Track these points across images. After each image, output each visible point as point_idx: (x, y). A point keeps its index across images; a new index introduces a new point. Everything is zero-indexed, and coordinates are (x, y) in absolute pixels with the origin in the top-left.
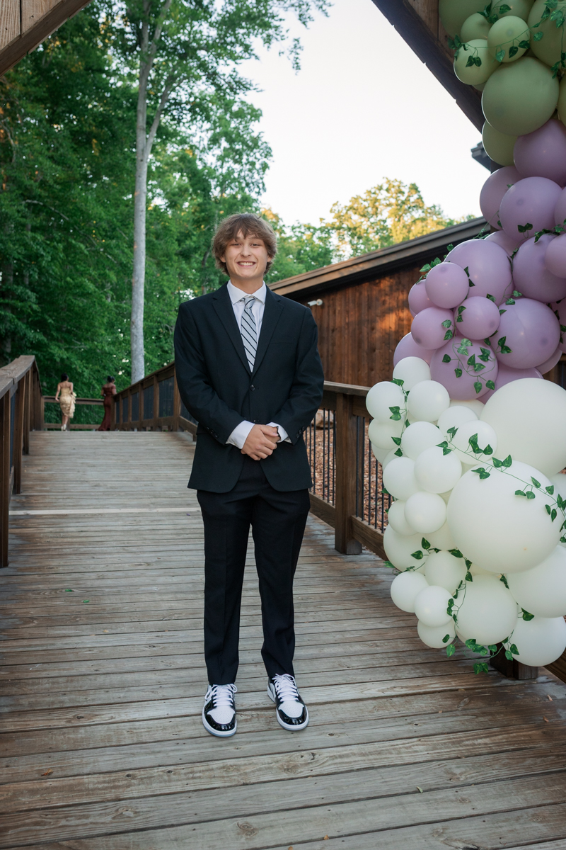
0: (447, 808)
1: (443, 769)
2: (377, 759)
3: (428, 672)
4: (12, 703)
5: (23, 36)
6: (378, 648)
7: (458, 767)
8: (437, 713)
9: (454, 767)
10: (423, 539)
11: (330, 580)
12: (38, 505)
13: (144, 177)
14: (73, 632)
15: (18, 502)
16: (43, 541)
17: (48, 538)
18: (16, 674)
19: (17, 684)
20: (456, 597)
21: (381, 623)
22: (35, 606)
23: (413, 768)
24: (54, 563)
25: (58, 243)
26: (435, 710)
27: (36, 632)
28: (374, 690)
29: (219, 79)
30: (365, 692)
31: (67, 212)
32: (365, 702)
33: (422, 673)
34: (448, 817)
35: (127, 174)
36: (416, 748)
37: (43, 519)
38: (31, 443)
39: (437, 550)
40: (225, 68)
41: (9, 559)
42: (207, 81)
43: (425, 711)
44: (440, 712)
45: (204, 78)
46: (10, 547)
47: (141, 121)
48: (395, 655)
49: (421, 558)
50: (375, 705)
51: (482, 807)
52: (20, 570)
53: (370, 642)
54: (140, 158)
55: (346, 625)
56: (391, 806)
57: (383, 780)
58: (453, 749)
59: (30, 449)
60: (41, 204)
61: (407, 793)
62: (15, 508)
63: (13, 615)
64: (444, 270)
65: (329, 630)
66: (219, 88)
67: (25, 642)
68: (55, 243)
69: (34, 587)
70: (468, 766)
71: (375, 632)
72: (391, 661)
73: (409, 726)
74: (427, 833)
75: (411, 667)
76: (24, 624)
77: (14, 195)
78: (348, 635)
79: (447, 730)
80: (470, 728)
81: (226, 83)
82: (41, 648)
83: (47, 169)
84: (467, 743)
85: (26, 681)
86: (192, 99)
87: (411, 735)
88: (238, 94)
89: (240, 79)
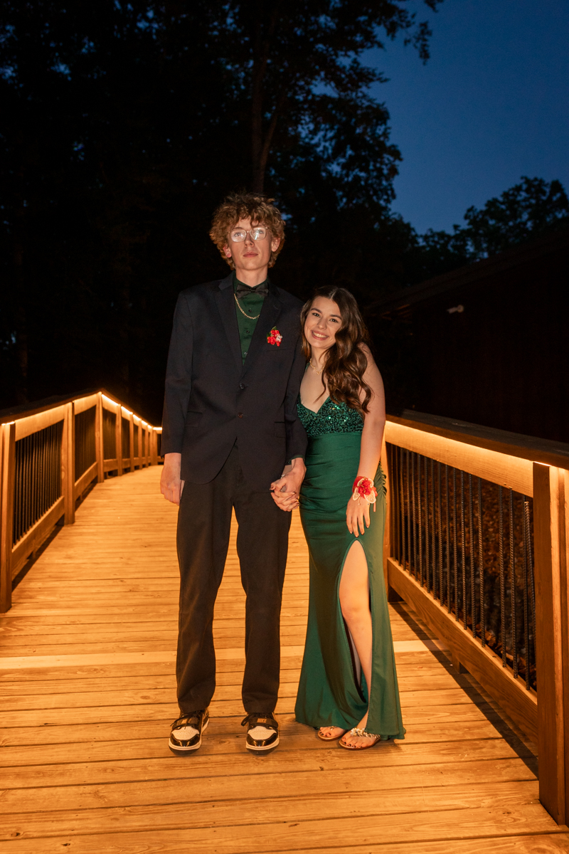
29: (339, 73)
42: (326, 77)
81: (347, 76)
86: (310, 97)
88: (360, 87)
89: (362, 69)
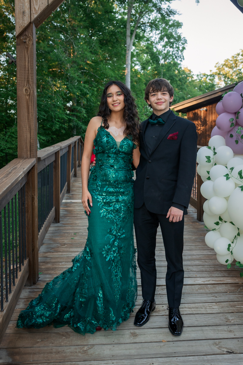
0: (222, 334)
1: (224, 317)
2: (195, 310)
3: (226, 274)
4: (51, 277)
5: (49, 6)
6: (206, 263)
7: (231, 317)
8: (227, 292)
9: (230, 317)
10: (220, 217)
11: (192, 233)
12: (76, 198)
13: (130, 57)
14: (80, 250)
15: (68, 197)
16: (75, 213)
17: (78, 211)
18: (55, 266)
19: (54, 270)
20: (233, 243)
21: (210, 252)
22: (67, 239)
23: (211, 316)
24: (78, 222)
25: (94, 87)
26: (226, 291)
27: (65, 249)
28: (200, 281)
29: (162, 11)
30: (196, 282)
31: (98, 74)
32: (195, 286)
33: (223, 274)
34: (222, 338)
35: (123, 56)
36: (214, 307)
37: (77, 204)
38: (77, 172)
39: (225, 222)
40: (164, 6)
41: (60, 219)
42: (157, 12)
43: (222, 291)
44: (228, 292)
45: (155, 11)
46: (61, 215)
47: (128, 33)
48: (213, 266)
49: (218, 225)
50: (199, 287)
51: (238, 335)
52: (64, 224)
53: (203, 260)
54: (128, 49)
55: (194, 252)
56: (197, 331)
57: (196, 320)
58: (231, 309)
59: (77, 175)
60: (87, 71)
61: (206, 326)
62: (67, 199)
63: (58, 242)
64: (230, 95)
65: (186, 254)
66: (162, 14)
67: (60, 253)
68: (93, 88)
69: (68, 231)
70: (236, 317)
71: (207, 256)
72: (211, 269)
73: (213, 297)
74: (211, 343)
75: (219, 272)
76: (61, 246)
77: (75, 69)
78: (194, 257)
79: (230, 300)
80: (241, 300)
81: (165, 12)
82: (66, 256)
83: (89, 57)
84: (238, 306)
85: (58, 269)
86: (150, 21)
87: (213, 301)
88: (170, 17)
89: (171, 10)
